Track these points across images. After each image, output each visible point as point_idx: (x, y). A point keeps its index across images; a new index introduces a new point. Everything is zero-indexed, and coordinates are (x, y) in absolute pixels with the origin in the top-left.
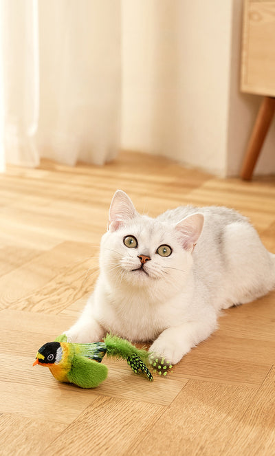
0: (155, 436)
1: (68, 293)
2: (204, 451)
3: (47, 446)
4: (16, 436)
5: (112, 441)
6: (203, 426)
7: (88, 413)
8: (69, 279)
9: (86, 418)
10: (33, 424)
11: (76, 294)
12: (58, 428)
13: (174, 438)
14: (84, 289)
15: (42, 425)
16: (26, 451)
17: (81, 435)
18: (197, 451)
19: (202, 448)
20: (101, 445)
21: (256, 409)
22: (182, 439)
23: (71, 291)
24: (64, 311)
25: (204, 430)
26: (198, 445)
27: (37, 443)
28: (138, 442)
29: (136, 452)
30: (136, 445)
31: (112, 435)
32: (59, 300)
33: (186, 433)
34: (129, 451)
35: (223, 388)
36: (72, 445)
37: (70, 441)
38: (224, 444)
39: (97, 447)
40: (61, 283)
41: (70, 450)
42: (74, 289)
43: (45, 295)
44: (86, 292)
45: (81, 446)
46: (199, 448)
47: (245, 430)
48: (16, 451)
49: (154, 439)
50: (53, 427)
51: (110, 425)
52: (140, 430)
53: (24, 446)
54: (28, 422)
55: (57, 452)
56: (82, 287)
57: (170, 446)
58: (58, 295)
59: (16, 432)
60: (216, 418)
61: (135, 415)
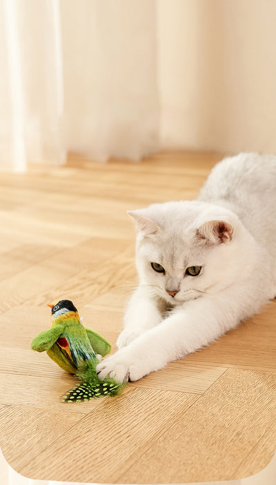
0: (185, 423)
1: (92, 288)
2: (241, 436)
3: (60, 435)
4: (27, 426)
5: (135, 429)
6: (240, 413)
7: (109, 403)
8: (93, 275)
9: (106, 408)
10: (46, 414)
11: (102, 289)
12: (73, 418)
13: (207, 425)
14: (110, 284)
15: (55, 415)
16: (36, 440)
17: (100, 424)
18: (232, 437)
19: (238, 434)
20: (122, 433)
22: (215, 427)
23: (96, 286)
24: (87, 306)
25: (242, 417)
26: (235, 430)
27: (49, 433)
29: (161, 439)
30: (162, 433)
31: (135, 423)
32: (82, 295)
33: (221, 420)
34: (154, 438)
36: (89, 433)
37: (87, 430)
38: (265, 430)
39: (118, 435)
40: (84, 278)
41: (86, 439)
42: (100, 283)
43: (66, 290)
44: (113, 286)
45: (99, 434)
46: (235, 434)
48: (24, 440)
49: (184, 426)
50: (68, 417)
51: (133, 413)
52: (167, 418)
53: (34, 436)
54: (39, 412)
55: (72, 441)
56: (109, 282)
57: (201, 433)
58: (81, 289)
59: (25, 423)
60: (257, 404)
61: (162, 404)
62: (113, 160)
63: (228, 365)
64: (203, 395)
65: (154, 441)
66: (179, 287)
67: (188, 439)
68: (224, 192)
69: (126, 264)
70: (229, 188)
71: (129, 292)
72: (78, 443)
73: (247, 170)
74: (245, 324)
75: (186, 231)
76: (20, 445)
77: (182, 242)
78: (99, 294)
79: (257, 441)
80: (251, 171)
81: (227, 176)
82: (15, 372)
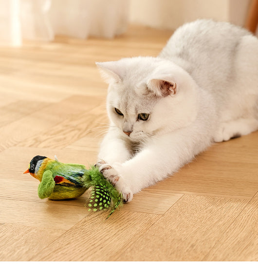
0: (148, 237)
1: (73, 133)
2: (194, 248)
3: (44, 247)
4: (16, 240)
5: (107, 242)
6: (195, 229)
7: (85, 221)
8: (74, 123)
9: (83, 225)
10: (33, 231)
11: (81, 134)
12: (56, 234)
13: (166, 239)
14: (89, 130)
15: (41, 231)
16: (25, 251)
17: (78, 238)
18: (188, 248)
20: (96, 245)
21: (246, 215)
22: (174, 240)
23: (76, 132)
24: (68, 147)
25: (196, 232)
26: (189, 243)
27: (36, 245)
28: (132, 243)
29: (129, 250)
30: (129, 245)
31: (107, 237)
32: (65, 138)
33: (178, 234)
34: (123, 249)
35: (216, 200)
36: (69, 245)
37: (67, 243)
38: (214, 242)
39: (93, 247)
40: (67, 126)
41: (66, 250)
42: (80, 130)
43: (51, 135)
44: (90, 132)
45: (77, 247)
46: (190, 245)
47: (235, 232)
48: (15, 251)
50: (52, 232)
51: (105, 230)
52: (134, 233)
53: (22, 248)
54: (28, 229)
55: (54, 252)
56: (87, 128)
57: (162, 245)
58: (64, 134)
59: (16, 238)
60: (208, 223)
61: (130, 222)
62: (91, 37)
63: (185, 192)
64: (163, 215)
65: (122, 251)
66: (132, 128)
67: (150, 250)
68: (179, 50)
69: (101, 115)
70: (184, 47)
71: (102, 136)
72: (60, 253)
73: (201, 32)
74: (199, 158)
75: (139, 85)
76: (10, 256)
77: (134, 93)
78: (79, 138)
79: (208, 251)
80: (203, 33)
81: (184, 37)
82: (9, 198)
